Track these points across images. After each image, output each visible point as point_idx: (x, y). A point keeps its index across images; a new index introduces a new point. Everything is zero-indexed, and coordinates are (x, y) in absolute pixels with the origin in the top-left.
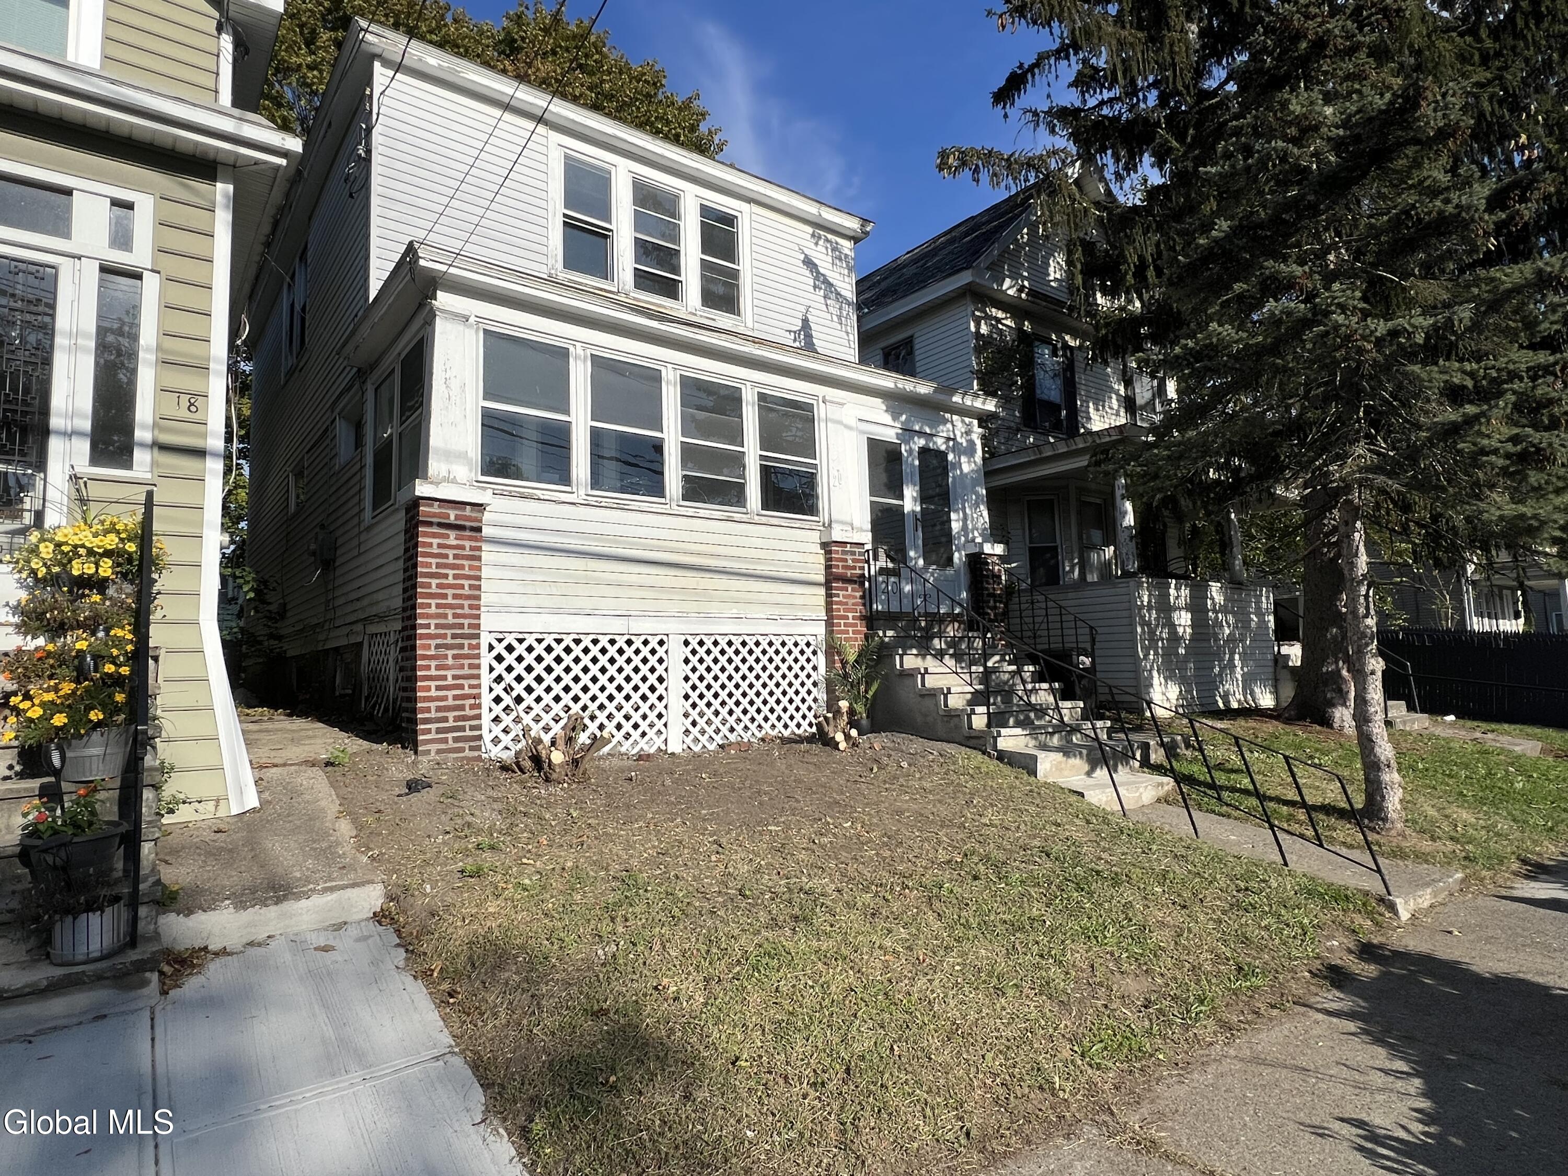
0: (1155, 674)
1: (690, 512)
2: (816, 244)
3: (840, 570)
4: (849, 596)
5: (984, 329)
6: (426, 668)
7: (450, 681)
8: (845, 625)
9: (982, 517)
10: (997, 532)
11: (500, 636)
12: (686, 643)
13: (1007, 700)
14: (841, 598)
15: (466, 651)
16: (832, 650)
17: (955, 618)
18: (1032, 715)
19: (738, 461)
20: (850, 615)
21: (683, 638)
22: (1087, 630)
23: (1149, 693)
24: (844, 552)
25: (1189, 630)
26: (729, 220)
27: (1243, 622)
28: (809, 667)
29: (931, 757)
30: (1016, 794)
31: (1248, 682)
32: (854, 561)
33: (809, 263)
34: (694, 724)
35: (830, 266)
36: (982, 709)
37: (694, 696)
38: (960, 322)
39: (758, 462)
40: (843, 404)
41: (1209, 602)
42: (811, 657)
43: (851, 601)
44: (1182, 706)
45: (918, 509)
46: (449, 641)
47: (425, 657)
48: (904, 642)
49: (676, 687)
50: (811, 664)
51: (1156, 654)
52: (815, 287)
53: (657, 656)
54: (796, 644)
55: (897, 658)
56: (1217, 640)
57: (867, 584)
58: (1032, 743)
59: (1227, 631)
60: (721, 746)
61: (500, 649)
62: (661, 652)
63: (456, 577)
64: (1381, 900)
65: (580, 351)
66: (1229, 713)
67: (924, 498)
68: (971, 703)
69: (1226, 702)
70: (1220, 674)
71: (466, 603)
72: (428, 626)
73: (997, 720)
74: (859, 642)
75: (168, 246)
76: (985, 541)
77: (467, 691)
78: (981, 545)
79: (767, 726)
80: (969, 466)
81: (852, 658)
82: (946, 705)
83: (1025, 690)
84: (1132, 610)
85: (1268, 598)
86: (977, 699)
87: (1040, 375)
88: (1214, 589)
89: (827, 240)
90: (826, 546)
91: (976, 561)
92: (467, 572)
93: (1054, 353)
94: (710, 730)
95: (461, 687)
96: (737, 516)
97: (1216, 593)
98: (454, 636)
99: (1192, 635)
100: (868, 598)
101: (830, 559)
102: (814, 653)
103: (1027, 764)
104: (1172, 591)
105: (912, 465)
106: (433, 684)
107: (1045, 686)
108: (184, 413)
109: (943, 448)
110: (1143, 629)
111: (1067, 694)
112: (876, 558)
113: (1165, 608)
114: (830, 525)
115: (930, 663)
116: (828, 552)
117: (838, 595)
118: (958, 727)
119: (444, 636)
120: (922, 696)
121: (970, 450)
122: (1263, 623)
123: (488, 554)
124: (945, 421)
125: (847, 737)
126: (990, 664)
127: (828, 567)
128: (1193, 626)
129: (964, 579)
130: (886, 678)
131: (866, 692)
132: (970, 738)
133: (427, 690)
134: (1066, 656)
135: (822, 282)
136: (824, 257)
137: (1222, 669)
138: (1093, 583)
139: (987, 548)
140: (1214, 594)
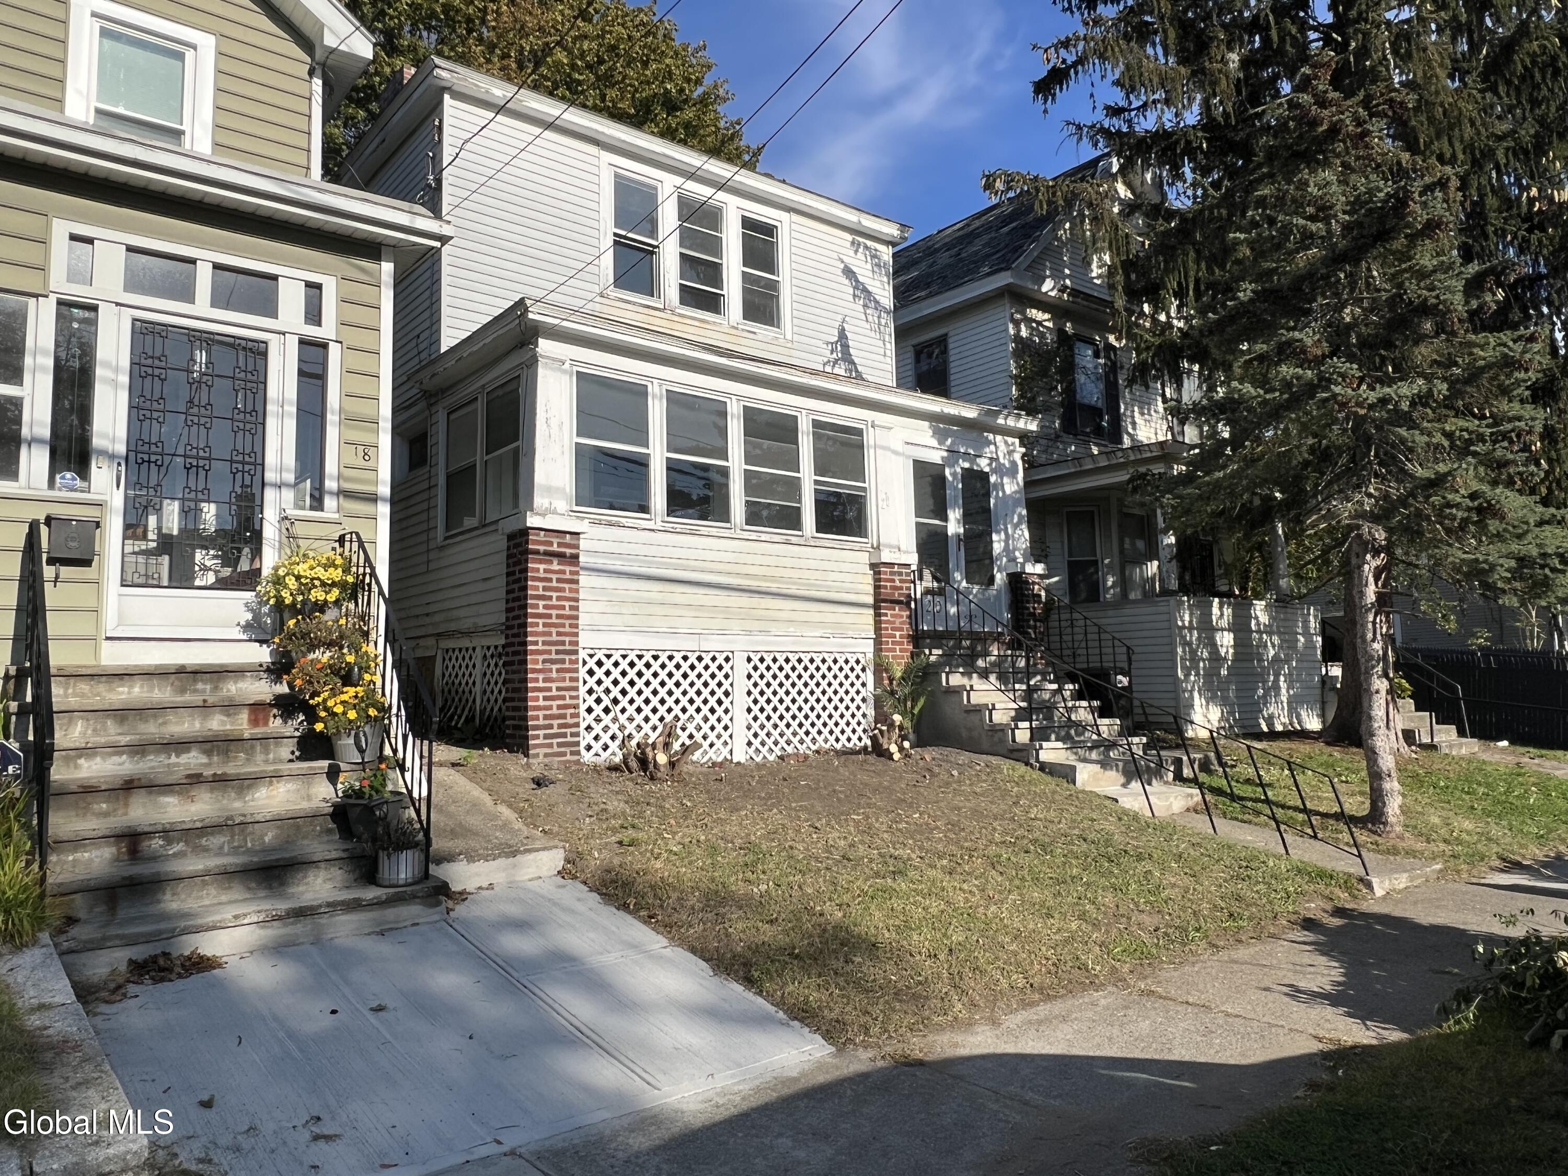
0: (1196, 695)
1: (754, 536)
2: (856, 252)
3: (889, 591)
4: (897, 617)
5: (1024, 333)
6: (536, 681)
7: (554, 693)
8: (893, 643)
9: (1023, 536)
10: (1038, 552)
11: (592, 652)
12: (749, 660)
13: (1050, 717)
14: (889, 618)
15: (567, 666)
16: (880, 668)
17: (997, 637)
18: (1073, 732)
19: (794, 486)
20: (898, 634)
21: (746, 655)
22: (1125, 649)
23: (1189, 715)
24: (892, 573)
25: (1231, 651)
26: (769, 230)
27: (1289, 643)
28: (858, 684)
29: (978, 768)
30: (1057, 797)
31: (1294, 705)
32: (901, 581)
33: (849, 273)
34: (756, 735)
35: (870, 274)
36: (1026, 724)
37: (756, 709)
38: (998, 322)
39: (813, 487)
40: (890, 428)
41: (1253, 622)
42: (861, 673)
43: (898, 621)
44: (1224, 728)
45: (961, 530)
46: (554, 656)
47: (535, 671)
48: (948, 660)
49: (740, 701)
50: (860, 681)
51: (1197, 674)
52: (854, 296)
53: (723, 672)
54: (847, 662)
55: (944, 675)
56: (1261, 660)
57: (913, 605)
58: (1073, 757)
59: (1272, 653)
60: (781, 758)
61: (591, 663)
62: (727, 668)
63: (559, 599)
64: (1361, 880)
65: (657, 389)
66: (1273, 735)
67: (967, 518)
68: (1016, 719)
69: (1270, 724)
70: (1265, 696)
71: (567, 622)
72: (536, 643)
73: (1039, 735)
74: (905, 659)
75: (347, 319)
76: (1026, 560)
77: (568, 701)
78: (1023, 565)
79: (820, 739)
80: (1011, 486)
81: (898, 674)
82: (991, 720)
83: (1066, 707)
84: (1171, 631)
85: (1316, 617)
86: (1021, 715)
87: (1081, 378)
88: (1258, 608)
89: (866, 247)
90: (873, 566)
91: (1017, 581)
92: (567, 594)
93: (1097, 355)
94: (770, 742)
95: (563, 698)
96: (794, 540)
97: (1260, 611)
98: (558, 652)
99: (1235, 654)
100: (914, 619)
101: (879, 580)
102: (863, 670)
103: (1066, 774)
104: (1215, 610)
105: (956, 488)
106: (541, 695)
107: (1084, 703)
108: (362, 463)
109: (987, 469)
110: (1184, 651)
111: (1104, 712)
112: (921, 579)
113: (1207, 629)
114: (878, 547)
115: (976, 681)
116: (877, 573)
117: (886, 615)
118: (1003, 741)
119: (549, 652)
120: (968, 712)
121: (1013, 472)
122: (1310, 644)
123: (584, 580)
124: (989, 443)
125: (901, 749)
126: (1032, 683)
127: (877, 588)
128: (1235, 646)
129: (1005, 600)
130: (932, 694)
131: (913, 707)
132: (1012, 751)
133: (536, 700)
134: (1105, 675)
135: (862, 291)
136: (863, 264)
137: (1267, 691)
138: (1135, 602)
139: (1029, 568)
140: (1259, 613)
